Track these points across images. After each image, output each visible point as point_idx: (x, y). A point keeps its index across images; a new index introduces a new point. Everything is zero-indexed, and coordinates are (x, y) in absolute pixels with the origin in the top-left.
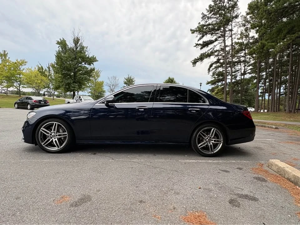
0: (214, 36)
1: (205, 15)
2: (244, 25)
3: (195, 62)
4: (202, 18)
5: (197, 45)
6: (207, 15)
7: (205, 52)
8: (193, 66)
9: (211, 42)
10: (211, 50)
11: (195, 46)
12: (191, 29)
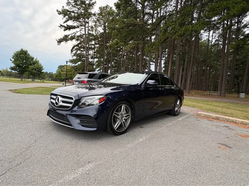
0: (75, 23)
1: (69, 2)
2: (96, 22)
3: (60, 41)
4: (67, 3)
5: (61, 26)
6: (72, 3)
7: (69, 34)
8: (58, 44)
9: (74, 27)
10: (74, 34)
11: (60, 27)
12: (57, 10)
